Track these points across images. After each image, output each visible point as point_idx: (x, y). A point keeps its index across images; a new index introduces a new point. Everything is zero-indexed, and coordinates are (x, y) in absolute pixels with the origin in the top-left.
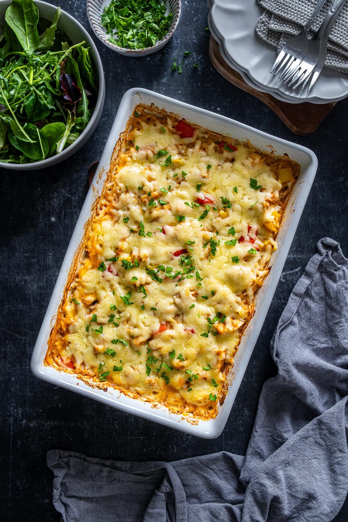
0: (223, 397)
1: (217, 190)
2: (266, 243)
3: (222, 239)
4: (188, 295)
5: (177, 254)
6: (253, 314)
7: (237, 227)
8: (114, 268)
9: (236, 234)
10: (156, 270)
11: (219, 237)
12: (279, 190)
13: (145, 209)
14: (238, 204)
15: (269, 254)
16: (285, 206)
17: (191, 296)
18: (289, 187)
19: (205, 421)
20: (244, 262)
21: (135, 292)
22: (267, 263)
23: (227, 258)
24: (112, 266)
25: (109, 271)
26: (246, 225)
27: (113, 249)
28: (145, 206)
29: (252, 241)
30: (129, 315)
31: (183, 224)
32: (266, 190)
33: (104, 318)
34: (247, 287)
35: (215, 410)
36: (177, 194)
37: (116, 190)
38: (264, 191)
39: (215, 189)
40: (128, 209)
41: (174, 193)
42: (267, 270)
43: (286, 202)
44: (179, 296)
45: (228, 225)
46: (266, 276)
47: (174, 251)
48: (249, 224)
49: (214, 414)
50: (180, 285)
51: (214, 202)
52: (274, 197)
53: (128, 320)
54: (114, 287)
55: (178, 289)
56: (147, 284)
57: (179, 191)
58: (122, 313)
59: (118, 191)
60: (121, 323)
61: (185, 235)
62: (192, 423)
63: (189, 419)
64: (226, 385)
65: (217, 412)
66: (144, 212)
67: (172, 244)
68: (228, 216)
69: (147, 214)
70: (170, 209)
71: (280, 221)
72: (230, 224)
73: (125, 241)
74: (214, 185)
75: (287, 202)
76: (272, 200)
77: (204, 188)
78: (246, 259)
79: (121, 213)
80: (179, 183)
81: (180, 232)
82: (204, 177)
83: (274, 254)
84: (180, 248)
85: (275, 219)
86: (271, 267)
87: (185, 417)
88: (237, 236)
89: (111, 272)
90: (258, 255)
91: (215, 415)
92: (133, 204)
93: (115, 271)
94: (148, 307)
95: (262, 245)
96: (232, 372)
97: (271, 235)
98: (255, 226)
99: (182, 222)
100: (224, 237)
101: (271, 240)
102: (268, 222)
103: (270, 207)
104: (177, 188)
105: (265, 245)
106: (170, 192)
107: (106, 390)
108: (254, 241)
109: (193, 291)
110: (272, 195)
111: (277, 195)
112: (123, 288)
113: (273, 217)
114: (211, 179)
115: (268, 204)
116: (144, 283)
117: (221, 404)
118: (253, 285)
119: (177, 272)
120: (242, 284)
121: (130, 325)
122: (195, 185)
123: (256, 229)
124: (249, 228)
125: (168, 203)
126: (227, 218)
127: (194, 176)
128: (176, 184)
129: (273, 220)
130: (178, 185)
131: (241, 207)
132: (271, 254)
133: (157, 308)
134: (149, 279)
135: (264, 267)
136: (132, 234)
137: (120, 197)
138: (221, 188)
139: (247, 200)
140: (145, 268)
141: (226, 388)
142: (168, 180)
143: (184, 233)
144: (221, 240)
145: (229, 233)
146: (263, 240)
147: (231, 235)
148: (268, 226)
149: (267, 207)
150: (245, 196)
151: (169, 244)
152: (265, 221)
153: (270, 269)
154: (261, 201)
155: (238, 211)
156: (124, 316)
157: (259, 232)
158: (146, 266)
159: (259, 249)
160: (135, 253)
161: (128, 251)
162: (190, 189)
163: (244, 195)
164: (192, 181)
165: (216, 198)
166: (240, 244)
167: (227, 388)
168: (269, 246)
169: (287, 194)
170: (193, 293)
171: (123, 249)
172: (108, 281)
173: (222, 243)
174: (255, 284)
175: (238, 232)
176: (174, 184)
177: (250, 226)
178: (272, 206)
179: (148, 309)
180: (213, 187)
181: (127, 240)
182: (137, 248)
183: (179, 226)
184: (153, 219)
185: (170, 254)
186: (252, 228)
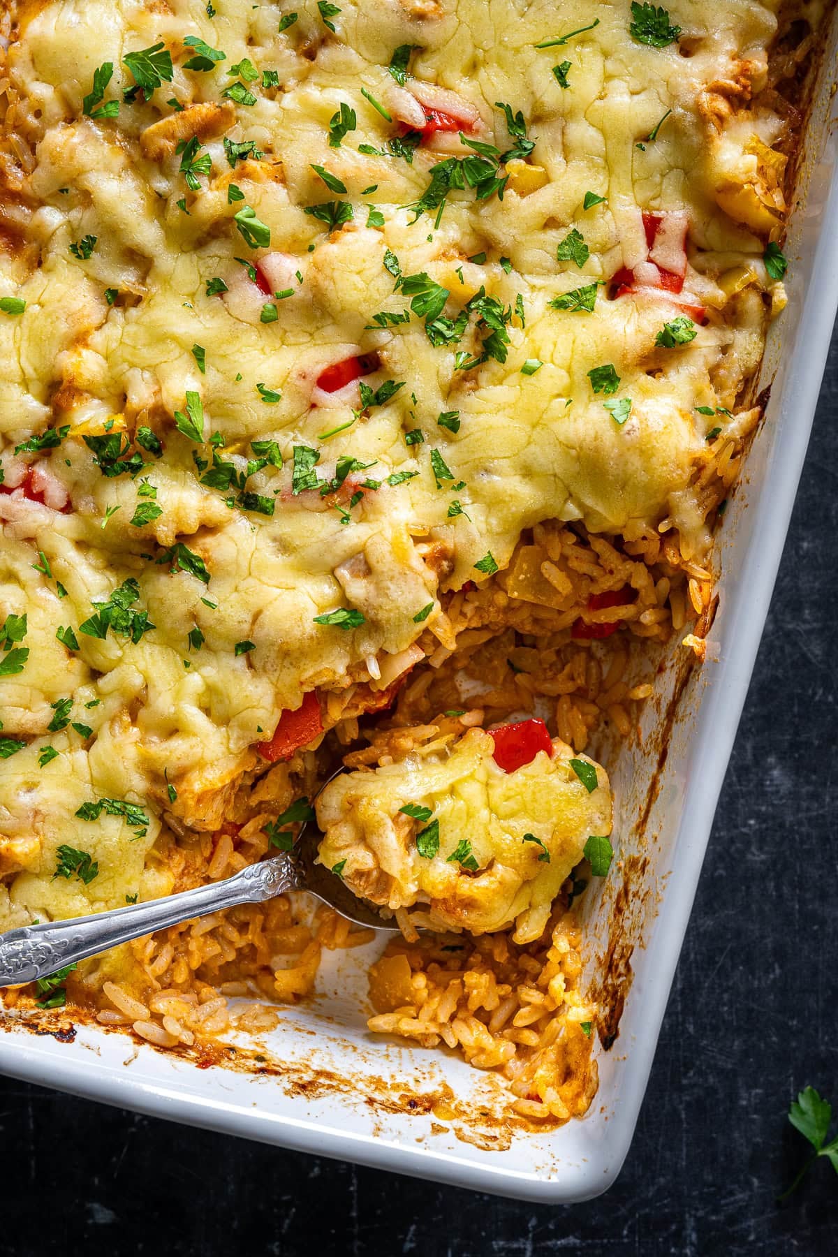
0: (612, 1011)
1: (482, 73)
2: (737, 286)
3: (533, 288)
4: (402, 558)
5: (331, 380)
6: (708, 618)
7: (597, 229)
8: (48, 477)
9: (595, 260)
10: (240, 464)
11: (515, 283)
12: (766, 40)
13: (162, 185)
14: (585, 124)
15: (755, 337)
16: (803, 114)
17: (417, 563)
18: (814, 27)
19: (541, 1134)
20: (645, 379)
21: (154, 575)
22: (749, 378)
23: (564, 373)
24: (41, 471)
25: (30, 495)
26: (636, 214)
27: (36, 387)
28: (165, 172)
29: (671, 280)
30: (137, 681)
31: (346, 237)
32: (705, 46)
33: (27, 708)
34: (668, 491)
35: (586, 1080)
36: (304, 102)
37: (18, 117)
38: (698, 49)
39: (473, 68)
40: (87, 199)
41: (288, 100)
42: (751, 406)
43: (806, 92)
44: (363, 567)
45: (551, 223)
46: (749, 434)
47: (318, 369)
48: (645, 206)
49: (578, 1095)
50: (362, 520)
51: (478, 124)
52: (744, 72)
53: (135, 706)
54: (60, 563)
55: (355, 534)
56: (207, 529)
57: (313, 93)
58: (109, 675)
59: (31, 120)
60: (107, 725)
61: (361, 285)
62: (482, 1143)
63: (467, 1130)
64: (622, 956)
65: (592, 1086)
66: (160, 202)
67: (306, 338)
68: (547, 180)
69: (174, 213)
70: (282, 180)
71: (788, 180)
72: (562, 217)
73: (86, 346)
74: (469, 49)
75: (811, 90)
76: (738, 87)
77: (425, 67)
78: (652, 366)
79: (52, 218)
80: (311, 55)
81: (336, 275)
82: (420, 17)
83: (777, 331)
84: (345, 350)
85: (761, 170)
86: (768, 389)
87: (444, 1123)
88: (599, 270)
89: (40, 497)
90: (706, 341)
91: (583, 1102)
92: (108, 169)
93: (56, 490)
94: (220, 636)
95: (717, 294)
96: (641, 894)
97: (756, 246)
98: (676, 215)
99: (340, 227)
100: (538, 281)
101: (756, 269)
102: (731, 188)
103: (732, 119)
104: (303, 79)
105: (735, 298)
106: (272, 98)
107: (67, 1036)
108: (681, 281)
109: (427, 539)
110: (733, 66)
111: (759, 64)
112: (100, 563)
113: (753, 160)
114: (451, 22)
115: (722, 106)
116: (192, 526)
117: (607, 1043)
118: (694, 479)
119: (342, 463)
120: (643, 478)
121: (147, 729)
122: (386, 55)
123: (683, 224)
124: (652, 227)
125: (269, 151)
126: (542, 191)
127: (373, 14)
128: (294, 60)
129: (754, 174)
130: (306, 62)
131: (602, 131)
132: (764, 334)
133: (259, 635)
134: (217, 505)
135: (740, 397)
136: (117, 313)
137: (39, 147)
138: (501, 62)
139: (626, 98)
140: (189, 461)
141: (622, 969)
142: (258, 50)
143: (356, 278)
144: (526, 295)
145: (560, 259)
146: (721, 277)
147: (572, 266)
148: (732, 204)
149: (721, 118)
150: (615, 83)
151: (292, 339)
152: (718, 184)
153: (763, 401)
154: (690, 99)
155: (588, 156)
156: (121, 690)
157: (699, 238)
158: (195, 452)
159: (708, 312)
160: (141, 396)
161: (104, 392)
162: (363, 77)
163: (608, 77)
164: (368, 37)
165: (484, 109)
166: (619, 301)
167: (627, 965)
168: (753, 302)
169: (808, 58)
170: (425, 549)
171: (81, 383)
172: (30, 540)
173: (536, 306)
174: (707, 473)
175: (604, 250)
176: (288, 60)
177: (656, 214)
178: (742, 113)
179: (218, 644)
180: (466, 59)
181: (97, 338)
182: (147, 375)
183: (328, 250)
184: (205, 229)
185: (301, 383)
186: (663, 226)
